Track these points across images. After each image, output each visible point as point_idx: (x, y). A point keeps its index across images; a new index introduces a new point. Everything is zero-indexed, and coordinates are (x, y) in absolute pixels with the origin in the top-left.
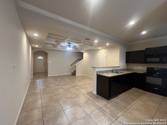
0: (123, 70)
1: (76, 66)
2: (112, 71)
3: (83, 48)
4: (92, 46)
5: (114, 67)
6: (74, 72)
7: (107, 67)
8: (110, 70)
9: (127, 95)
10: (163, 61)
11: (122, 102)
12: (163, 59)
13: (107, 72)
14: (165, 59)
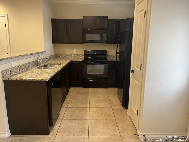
2: (36, 64)
5: (37, 53)
7: (25, 55)
8: (31, 63)
9: (70, 105)
10: (103, 40)
11: (72, 122)
12: (103, 36)
13: (26, 68)
14: (105, 36)
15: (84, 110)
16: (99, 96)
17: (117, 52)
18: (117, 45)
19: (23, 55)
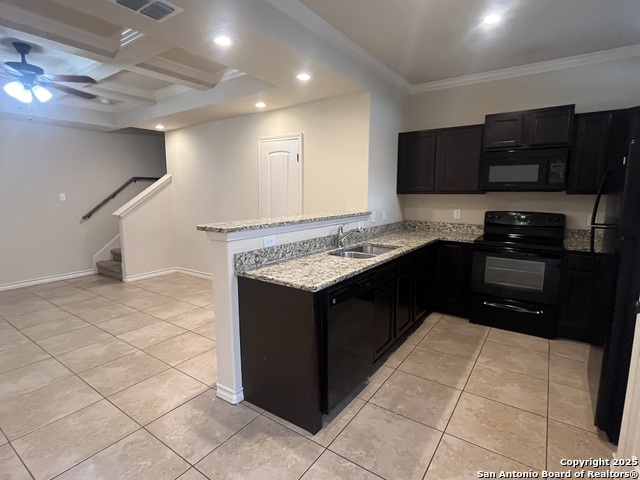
0: (387, 229)
1: (119, 217)
2: (335, 245)
3: (153, 102)
4: (212, 86)
5: (342, 217)
6: (115, 260)
7: (301, 222)
8: (322, 240)
9: (407, 366)
10: (552, 181)
11: (389, 422)
12: (553, 170)
13: (303, 250)
14: (558, 169)
15: (443, 391)
16: (513, 359)
17: (593, 222)
18: (595, 197)
19: (296, 220)
